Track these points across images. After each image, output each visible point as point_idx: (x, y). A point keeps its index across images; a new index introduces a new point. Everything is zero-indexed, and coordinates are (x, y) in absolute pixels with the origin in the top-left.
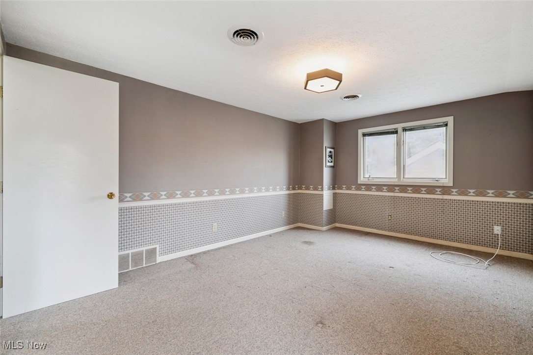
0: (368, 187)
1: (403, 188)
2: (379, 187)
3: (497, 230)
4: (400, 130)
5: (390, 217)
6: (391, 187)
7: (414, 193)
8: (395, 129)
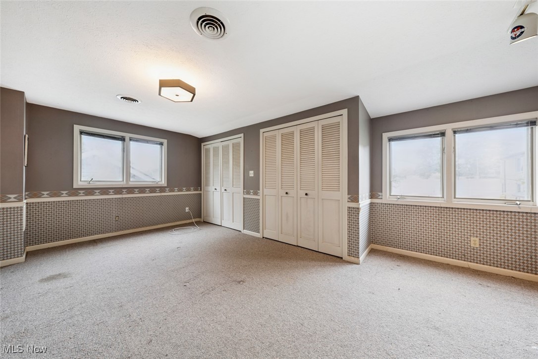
0: (89, 191)
1: (130, 190)
2: (105, 190)
3: (187, 209)
4: (127, 139)
5: (117, 218)
6: (118, 190)
7: (140, 193)
8: (122, 137)
